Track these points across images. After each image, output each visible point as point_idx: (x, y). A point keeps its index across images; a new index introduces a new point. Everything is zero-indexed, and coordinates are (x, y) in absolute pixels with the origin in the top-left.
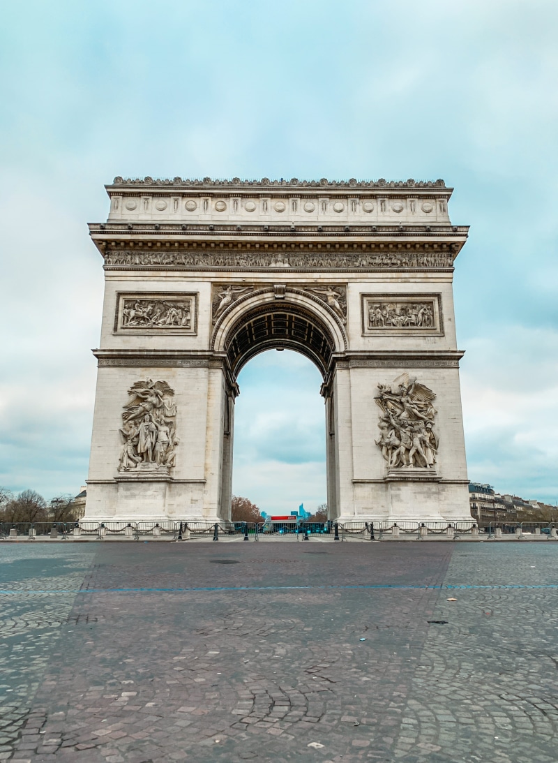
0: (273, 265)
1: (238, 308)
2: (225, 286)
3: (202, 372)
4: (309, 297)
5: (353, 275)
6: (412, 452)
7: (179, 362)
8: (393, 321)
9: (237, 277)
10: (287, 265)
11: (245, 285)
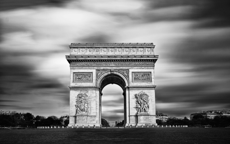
0: (111, 65)
1: (102, 76)
2: (99, 70)
3: (94, 91)
4: (119, 73)
5: (130, 67)
6: (143, 109)
7: (89, 89)
8: (140, 78)
9: (102, 68)
10: (114, 65)
11: (103, 70)
